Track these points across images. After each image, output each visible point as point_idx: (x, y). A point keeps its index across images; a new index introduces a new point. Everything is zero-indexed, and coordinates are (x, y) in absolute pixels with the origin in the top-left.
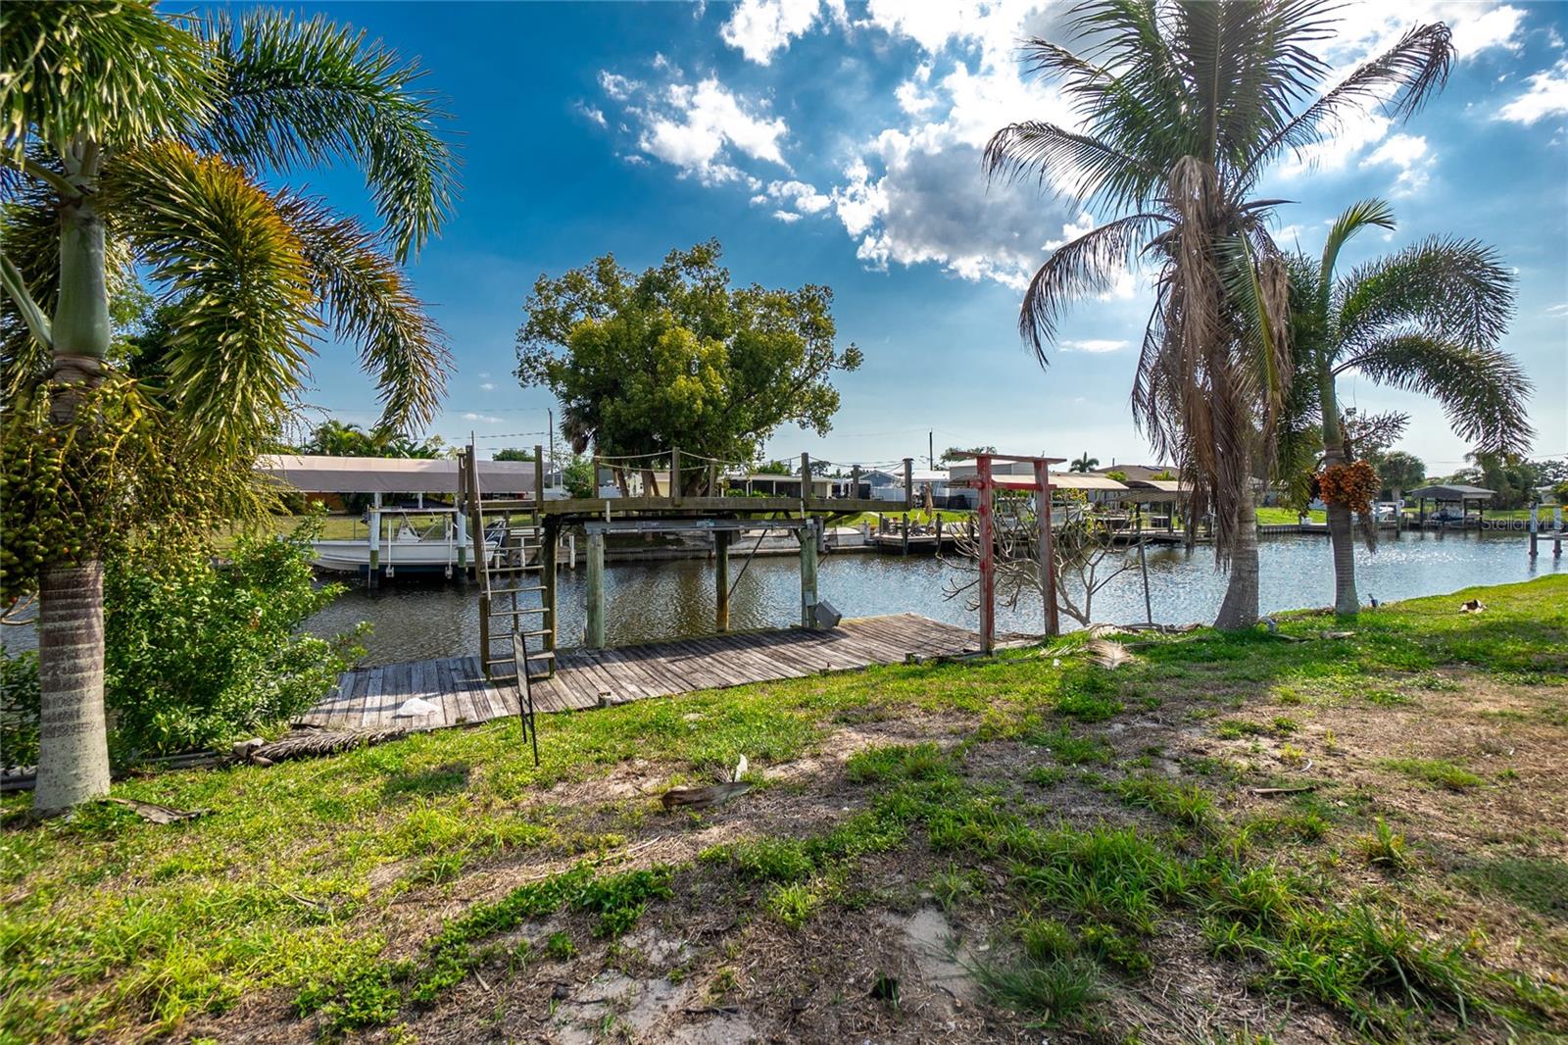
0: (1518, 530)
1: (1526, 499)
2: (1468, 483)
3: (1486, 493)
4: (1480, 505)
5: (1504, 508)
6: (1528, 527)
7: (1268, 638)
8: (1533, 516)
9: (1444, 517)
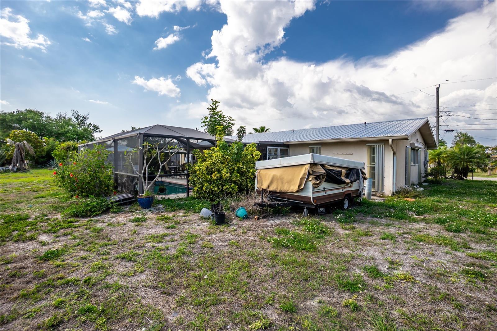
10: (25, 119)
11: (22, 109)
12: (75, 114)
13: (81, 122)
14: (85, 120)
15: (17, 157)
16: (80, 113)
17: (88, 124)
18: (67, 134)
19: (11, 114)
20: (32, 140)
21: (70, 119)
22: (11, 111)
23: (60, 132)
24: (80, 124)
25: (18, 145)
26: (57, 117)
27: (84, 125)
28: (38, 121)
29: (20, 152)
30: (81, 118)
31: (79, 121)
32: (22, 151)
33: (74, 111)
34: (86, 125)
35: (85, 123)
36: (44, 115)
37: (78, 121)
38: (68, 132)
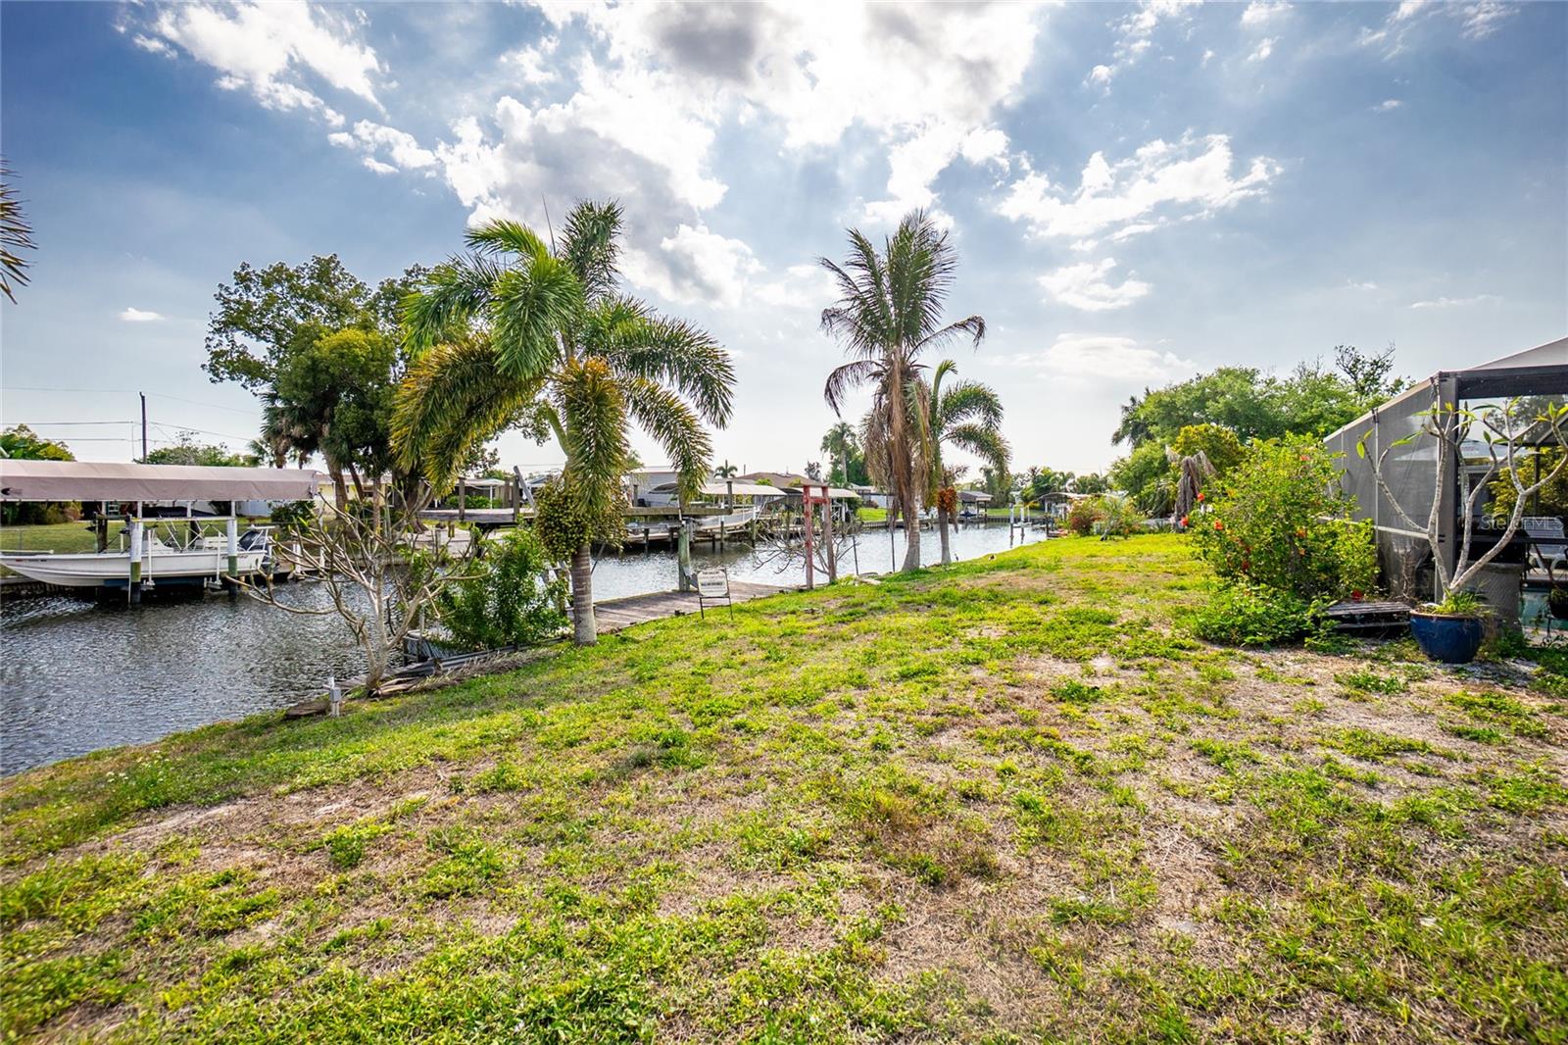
0: (1005, 521)
1: (1007, 501)
2: (978, 489)
3: (987, 497)
4: (985, 505)
5: (997, 507)
6: (1009, 520)
7: (926, 572)
8: (1010, 512)
9: (967, 514)
10: (1216, 394)
11: (1209, 371)
12: (1347, 357)
13: (1366, 380)
14: (1379, 371)
15: (1185, 492)
16: (1361, 353)
17: (1390, 383)
18: (1319, 423)
19: (1186, 389)
20: (1222, 448)
21: (1330, 379)
22: (1186, 381)
23: (1297, 420)
24: (1363, 388)
25: (1187, 462)
26: (1292, 375)
27: (1376, 390)
28: (1243, 395)
29: (1192, 482)
30: (1367, 369)
31: (1360, 377)
32: (1195, 478)
33: (1344, 349)
34: (1383, 387)
35: (1381, 381)
36: (1259, 377)
37: (1355, 378)
38: (1321, 416)
